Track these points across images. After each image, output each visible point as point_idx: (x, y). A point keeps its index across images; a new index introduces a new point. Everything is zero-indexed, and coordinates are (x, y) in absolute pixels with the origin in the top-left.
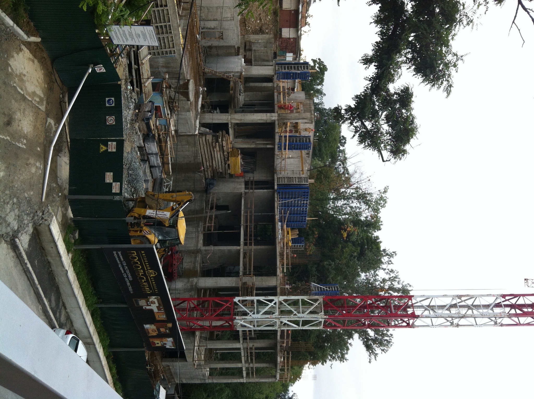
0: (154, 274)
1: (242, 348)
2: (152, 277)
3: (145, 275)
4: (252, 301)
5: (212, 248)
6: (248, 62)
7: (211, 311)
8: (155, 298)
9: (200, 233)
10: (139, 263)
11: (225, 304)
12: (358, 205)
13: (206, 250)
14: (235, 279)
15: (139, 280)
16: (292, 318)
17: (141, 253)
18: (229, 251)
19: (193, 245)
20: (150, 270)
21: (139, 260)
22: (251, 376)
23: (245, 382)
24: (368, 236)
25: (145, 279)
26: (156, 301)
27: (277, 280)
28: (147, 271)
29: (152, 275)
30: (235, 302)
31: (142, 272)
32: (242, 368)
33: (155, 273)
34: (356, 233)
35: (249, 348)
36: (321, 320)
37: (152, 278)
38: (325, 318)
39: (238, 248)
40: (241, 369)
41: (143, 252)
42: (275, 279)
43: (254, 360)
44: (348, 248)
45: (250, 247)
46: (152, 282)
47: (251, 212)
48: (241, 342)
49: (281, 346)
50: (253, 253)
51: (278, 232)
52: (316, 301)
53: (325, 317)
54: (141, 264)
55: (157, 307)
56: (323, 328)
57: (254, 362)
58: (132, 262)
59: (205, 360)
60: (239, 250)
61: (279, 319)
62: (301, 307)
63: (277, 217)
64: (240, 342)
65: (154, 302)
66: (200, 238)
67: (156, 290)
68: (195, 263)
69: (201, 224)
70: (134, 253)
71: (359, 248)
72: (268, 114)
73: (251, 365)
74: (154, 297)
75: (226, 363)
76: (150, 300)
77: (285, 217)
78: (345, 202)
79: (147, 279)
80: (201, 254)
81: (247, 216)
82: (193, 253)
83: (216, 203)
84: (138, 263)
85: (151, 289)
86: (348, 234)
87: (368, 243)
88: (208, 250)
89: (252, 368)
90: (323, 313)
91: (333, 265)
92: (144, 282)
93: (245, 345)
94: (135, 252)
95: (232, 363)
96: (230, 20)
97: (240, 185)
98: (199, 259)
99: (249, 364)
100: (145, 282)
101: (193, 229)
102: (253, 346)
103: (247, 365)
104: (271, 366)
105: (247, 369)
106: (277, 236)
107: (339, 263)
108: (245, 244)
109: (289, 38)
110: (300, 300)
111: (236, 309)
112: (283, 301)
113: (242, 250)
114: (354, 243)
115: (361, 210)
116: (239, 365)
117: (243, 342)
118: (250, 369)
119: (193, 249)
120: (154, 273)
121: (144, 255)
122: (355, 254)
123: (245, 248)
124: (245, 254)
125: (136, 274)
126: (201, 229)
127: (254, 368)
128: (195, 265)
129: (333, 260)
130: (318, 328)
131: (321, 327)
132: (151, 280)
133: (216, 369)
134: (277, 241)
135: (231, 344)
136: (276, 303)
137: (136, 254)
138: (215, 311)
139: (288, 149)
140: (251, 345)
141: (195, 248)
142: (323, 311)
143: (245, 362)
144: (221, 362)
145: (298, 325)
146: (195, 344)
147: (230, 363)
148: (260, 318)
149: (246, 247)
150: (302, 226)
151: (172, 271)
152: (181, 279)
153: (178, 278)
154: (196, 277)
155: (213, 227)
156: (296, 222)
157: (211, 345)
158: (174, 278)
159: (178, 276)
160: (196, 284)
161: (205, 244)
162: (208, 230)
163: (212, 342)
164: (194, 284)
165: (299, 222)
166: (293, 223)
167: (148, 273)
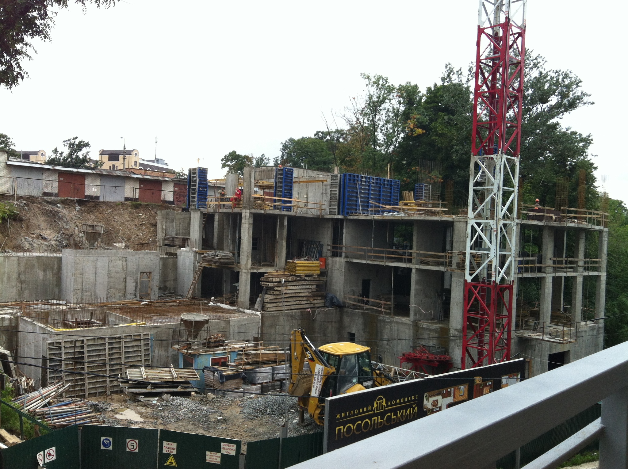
0: (381, 401)
1: (554, 275)
2: (387, 403)
3: (382, 415)
4: (473, 256)
5: (412, 306)
6: (185, 243)
7: (483, 315)
8: (427, 400)
9: (392, 319)
10: (360, 422)
11: (474, 296)
12: (383, 112)
13: (415, 314)
14: (455, 279)
15: (392, 423)
16: (499, 199)
17: (339, 419)
18: (417, 283)
19: (407, 331)
20: (373, 406)
21: (353, 422)
22: (597, 265)
23: (605, 274)
24: (425, 102)
25: (390, 414)
26: (431, 399)
27: (460, 221)
28: (374, 411)
29: (384, 404)
30: (472, 280)
31: (376, 418)
32: (584, 277)
33: (381, 399)
34: (418, 116)
35: (554, 266)
36: (504, 159)
37: (389, 404)
38: (502, 153)
39: (414, 271)
41: (338, 416)
42: (458, 223)
43: (573, 259)
44: (437, 127)
45: (414, 255)
46: (396, 404)
48: (543, 275)
49: (555, 221)
50: (421, 252)
51: (395, 216)
52: (477, 167)
53: (500, 152)
54: (362, 419)
55: (443, 398)
56: (518, 157)
57: (576, 260)
58: (356, 433)
59: (570, 325)
60: (417, 269)
61: (498, 220)
62: (486, 187)
63: (377, 217)
64: (544, 277)
65: (434, 401)
66: (399, 321)
67: (411, 398)
68: (430, 330)
69: (380, 318)
70: (340, 430)
71: (440, 113)
72: (243, 221)
73: (581, 264)
74: (425, 402)
75: (575, 298)
76: (430, 407)
77: (376, 207)
78: (379, 130)
79: (390, 411)
80: (420, 321)
81: (375, 257)
82: (417, 331)
83: (358, 296)
84: (359, 425)
85: (410, 406)
86: (418, 127)
87: (434, 102)
88: (415, 311)
89: (585, 263)
90: (494, 156)
91: (458, 148)
92: (397, 415)
93: (549, 270)
94: (337, 428)
95: (576, 289)
96: (126, 261)
97: (336, 263)
98: (425, 325)
99: (579, 266)
100: (395, 414)
101: (387, 328)
102: (550, 259)
103: (581, 269)
104: (583, 236)
105: (586, 269)
106: (400, 218)
107: (457, 140)
108: (410, 261)
109: (174, 192)
110: (475, 188)
111: (484, 280)
112: (474, 212)
113: (417, 267)
114: (431, 120)
115: (391, 110)
116: (580, 280)
117: (545, 273)
118: (586, 265)
119: (412, 331)
120: (377, 401)
121: (343, 415)
122: (446, 118)
123: (415, 262)
124: (423, 263)
125: (379, 427)
126: (387, 318)
127: (585, 260)
128: (433, 330)
129: (452, 147)
130: (518, 164)
131: (517, 160)
132: (392, 405)
133: (584, 312)
134: (406, 218)
135: (547, 290)
136: (476, 223)
137: (342, 427)
138: (483, 309)
139: (291, 198)
140: (549, 263)
141: (411, 328)
142: (492, 156)
143: (576, 271)
144: (573, 305)
145: (511, 193)
146: (539, 339)
147: (576, 293)
148: (495, 246)
149: (414, 261)
150: (398, 186)
151: (438, 361)
152: (450, 350)
153: (448, 355)
154: (448, 330)
155: (386, 302)
156: (391, 193)
157: (545, 317)
158: (447, 359)
159: (445, 354)
160: (458, 331)
161: (407, 314)
162: (390, 309)
163: (541, 315)
164: (457, 333)
165: (391, 189)
166: (392, 197)
167: (380, 410)
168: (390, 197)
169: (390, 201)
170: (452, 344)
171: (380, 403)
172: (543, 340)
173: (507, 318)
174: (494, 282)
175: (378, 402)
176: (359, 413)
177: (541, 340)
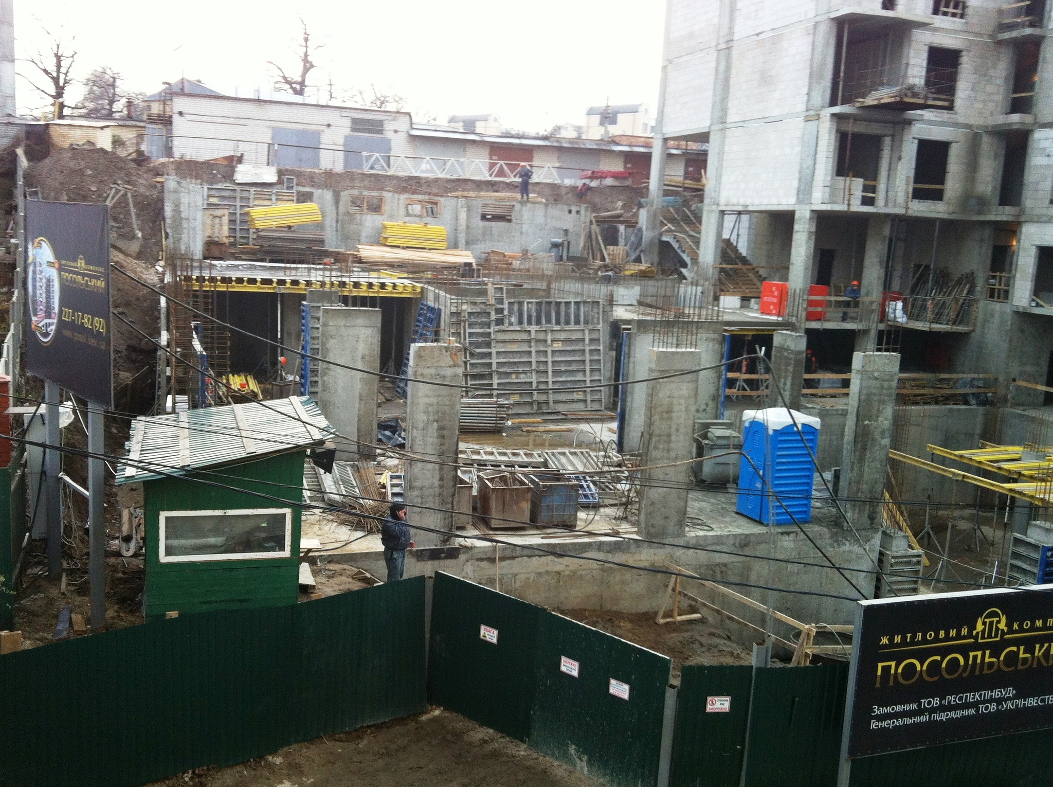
0: (995, 620)
2: (1009, 624)
3: (995, 648)
10: (939, 658)
15: (1020, 667)
17: (885, 646)
20: (972, 628)
21: (921, 656)
25: (1015, 649)
28: (976, 638)
29: (1002, 626)
31: (979, 653)
33: (995, 614)
37: (1016, 626)
41: (885, 641)
46: (1033, 629)
54: (944, 652)
58: (927, 678)
70: (887, 668)
79: (1017, 642)
92: (1033, 653)
94: (880, 665)
121: (898, 639)
137: (893, 664)
167: (990, 636)
171: (991, 623)
175: (988, 620)
176: (937, 639)
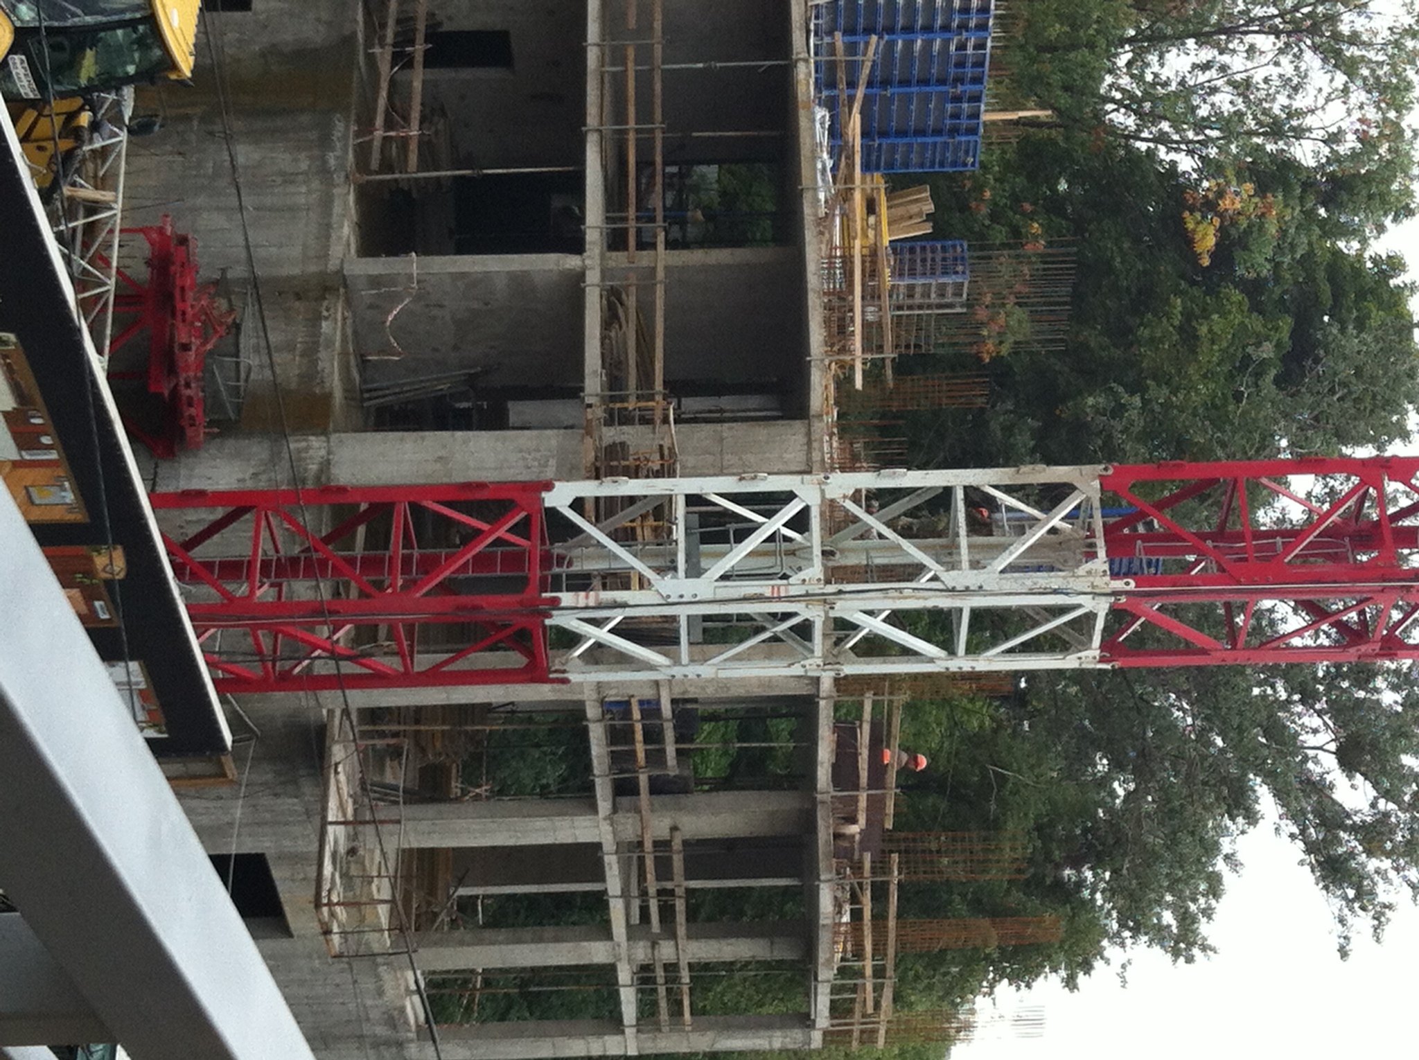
1: (609, 845)
5: (413, 264)
9: (339, 178)
13: (375, 281)
14: (554, 442)
16: (910, 593)
18: (519, 281)
19: (296, 252)
22: (664, 1015)
23: (632, 1052)
27: (809, 443)
30: (553, 513)
32: (611, 969)
35: (648, 846)
36: (1088, 604)
38: (1113, 594)
39: (572, 262)
40: (606, 974)
42: (800, 439)
43: (681, 918)
45: (645, 259)
47: (644, 55)
48: (604, 805)
49: (837, 836)
50: (660, 291)
51: (814, 158)
53: (1118, 585)
57: (681, 930)
59: (398, 928)
60: (581, 276)
63: (805, 77)
64: (593, 809)
66: (337, 209)
68: (311, 352)
69: (340, 126)
71: (1287, 324)
73: (666, 951)
75: (519, 941)
77: (853, 68)
80: (348, 303)
81: (618, 82)
82: (298, 297)
86: (1223, 236)
88: (391, 280)
89: (671, 968)
93: (629, 827)
95: (557, 940)
98: (334, 326)
99: (654, 945)
101: (296, 160)
102: (674, 829)
103: (641, 952)
104: (783, 952)
105: (644, 975)
108: (616, 241)
110: (960, 494)
113: (593, 277)
114: (1255, 296)
116: (596, 952)
117: (615, 809)
118: (660, 974)
119: (296, 271)
122: (1267, 351)
123: (612, 264)
124: (613, 300)
126: (342, 155)
127: (683, 964)
128: (314, 363)
129: (1136, 387)
133: (462, 979)
134: (807, 210)
135: (540, 823)
140: (659, 826)
141: (313, 268)
143: (633, 933)
144: (487, 934)
147: (540, 940)
148: (709, 597)
149: (618, 259)
150: (954, 164)
151: (175, 392)
152: (230, 444)
153: (212, 436)
154: (323, 430)
155: (413, 146)
156: (920, 132)
157: (424, 826)
158: (190, 432)
159: (211, 424)
160: (321, 471)
161: (372, 242)
162: (386, 166)
163: (431, 810)
164: (313, 467)
165: (938, 132)
166: (901, 141)
168: (902, 133)
169: (883, 134)
170: (258, 450)
172: (324, 823)
173: (402, 669)
174: (555, 604)
177: (324, 817)
